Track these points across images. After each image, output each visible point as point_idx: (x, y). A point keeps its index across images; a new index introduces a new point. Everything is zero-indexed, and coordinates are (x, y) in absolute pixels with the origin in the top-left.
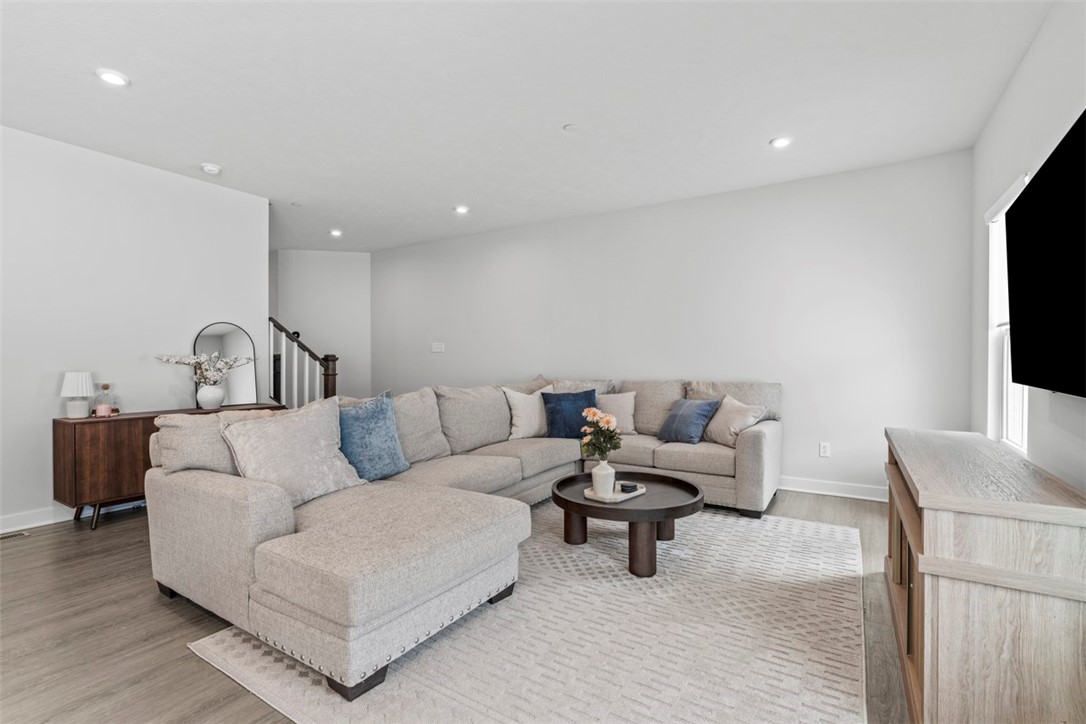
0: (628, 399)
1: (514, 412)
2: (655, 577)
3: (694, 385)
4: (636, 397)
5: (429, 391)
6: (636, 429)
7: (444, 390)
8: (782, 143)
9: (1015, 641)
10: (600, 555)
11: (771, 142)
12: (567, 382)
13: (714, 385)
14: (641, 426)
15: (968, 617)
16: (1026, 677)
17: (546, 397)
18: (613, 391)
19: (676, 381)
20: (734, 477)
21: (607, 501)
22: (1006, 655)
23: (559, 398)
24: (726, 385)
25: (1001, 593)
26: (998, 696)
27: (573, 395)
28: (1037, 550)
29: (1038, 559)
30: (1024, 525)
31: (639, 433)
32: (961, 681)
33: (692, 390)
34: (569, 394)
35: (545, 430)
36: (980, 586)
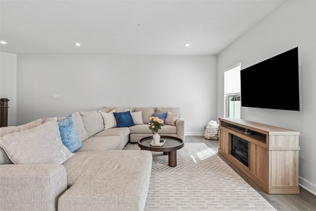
0: (140, 114)
1: (105, 120)
2: (177, 166)
3: (158, 109)
4: (142, 113)
5: (78, 113)
6: (143, 123)
7: (82, 113)
8: (187, 45)
9: (284, 161)
10: (157, 163)
11: (185, 44)
12: (119, 109)
13: (163, 109)
14: (144, 121)
15: (277, 158)
16: (286, 168)
17: (115, 114)
18: (134, 111)
19: (152, 108)
20: (176, 134)
21: (160, 146)
22: (283, 165)
23: (121, 114)
24: (167, 109)
25: (282, 151)
26: (282, 174)
27: (124, 113)
28: (288, 141)
29: (288, 143)
30: (286, 136)
31: (145, 124)
32: (276, 173)
33: (158, 110)
34: (123, 112)
35: (116, 125)
36: (279, 151)
